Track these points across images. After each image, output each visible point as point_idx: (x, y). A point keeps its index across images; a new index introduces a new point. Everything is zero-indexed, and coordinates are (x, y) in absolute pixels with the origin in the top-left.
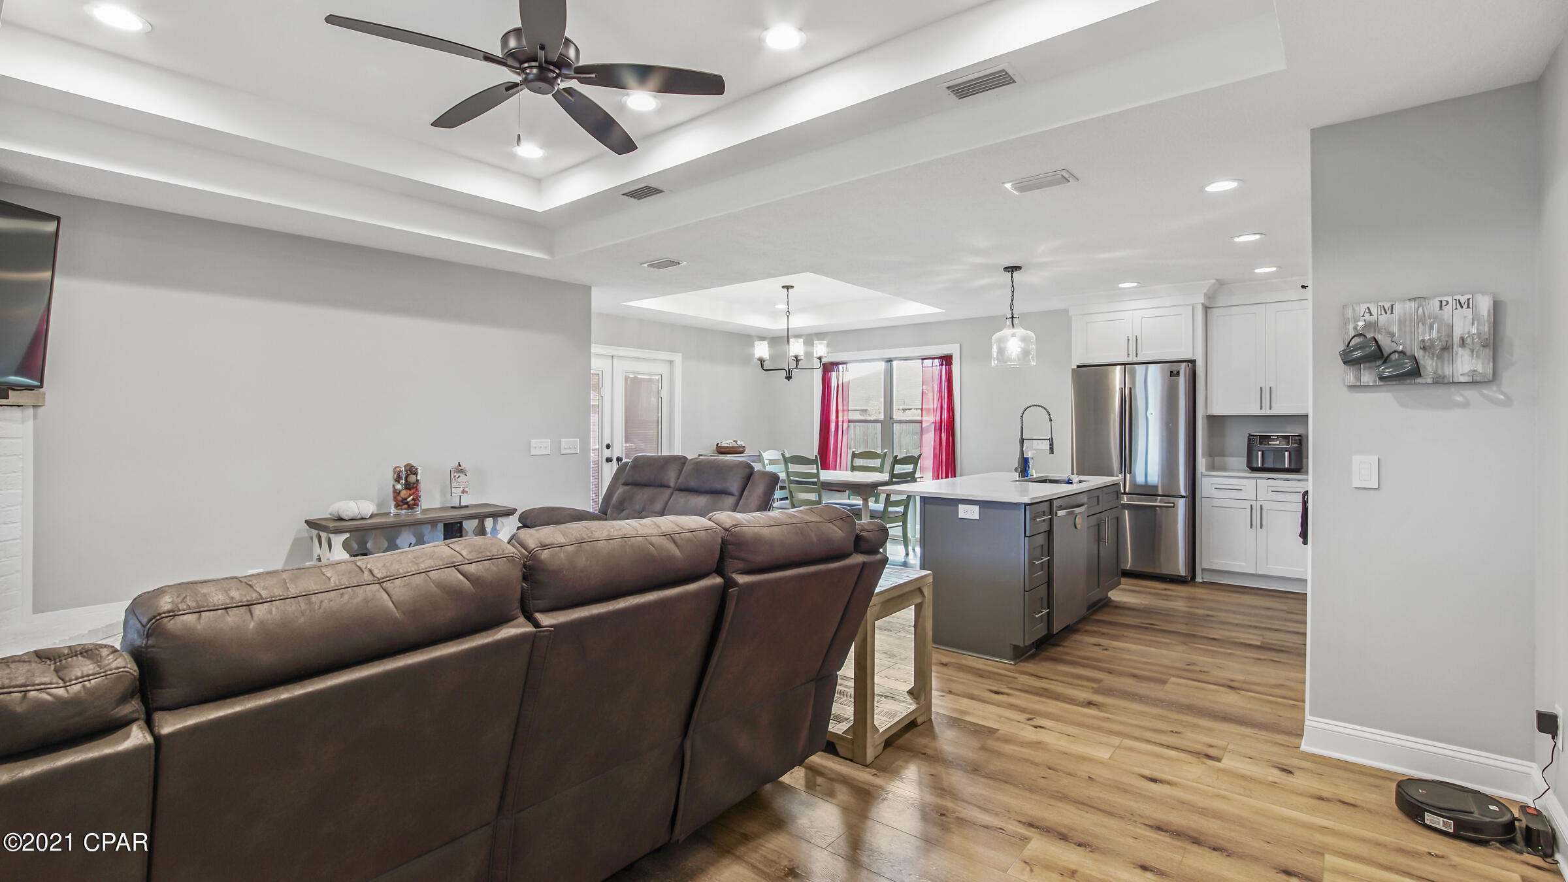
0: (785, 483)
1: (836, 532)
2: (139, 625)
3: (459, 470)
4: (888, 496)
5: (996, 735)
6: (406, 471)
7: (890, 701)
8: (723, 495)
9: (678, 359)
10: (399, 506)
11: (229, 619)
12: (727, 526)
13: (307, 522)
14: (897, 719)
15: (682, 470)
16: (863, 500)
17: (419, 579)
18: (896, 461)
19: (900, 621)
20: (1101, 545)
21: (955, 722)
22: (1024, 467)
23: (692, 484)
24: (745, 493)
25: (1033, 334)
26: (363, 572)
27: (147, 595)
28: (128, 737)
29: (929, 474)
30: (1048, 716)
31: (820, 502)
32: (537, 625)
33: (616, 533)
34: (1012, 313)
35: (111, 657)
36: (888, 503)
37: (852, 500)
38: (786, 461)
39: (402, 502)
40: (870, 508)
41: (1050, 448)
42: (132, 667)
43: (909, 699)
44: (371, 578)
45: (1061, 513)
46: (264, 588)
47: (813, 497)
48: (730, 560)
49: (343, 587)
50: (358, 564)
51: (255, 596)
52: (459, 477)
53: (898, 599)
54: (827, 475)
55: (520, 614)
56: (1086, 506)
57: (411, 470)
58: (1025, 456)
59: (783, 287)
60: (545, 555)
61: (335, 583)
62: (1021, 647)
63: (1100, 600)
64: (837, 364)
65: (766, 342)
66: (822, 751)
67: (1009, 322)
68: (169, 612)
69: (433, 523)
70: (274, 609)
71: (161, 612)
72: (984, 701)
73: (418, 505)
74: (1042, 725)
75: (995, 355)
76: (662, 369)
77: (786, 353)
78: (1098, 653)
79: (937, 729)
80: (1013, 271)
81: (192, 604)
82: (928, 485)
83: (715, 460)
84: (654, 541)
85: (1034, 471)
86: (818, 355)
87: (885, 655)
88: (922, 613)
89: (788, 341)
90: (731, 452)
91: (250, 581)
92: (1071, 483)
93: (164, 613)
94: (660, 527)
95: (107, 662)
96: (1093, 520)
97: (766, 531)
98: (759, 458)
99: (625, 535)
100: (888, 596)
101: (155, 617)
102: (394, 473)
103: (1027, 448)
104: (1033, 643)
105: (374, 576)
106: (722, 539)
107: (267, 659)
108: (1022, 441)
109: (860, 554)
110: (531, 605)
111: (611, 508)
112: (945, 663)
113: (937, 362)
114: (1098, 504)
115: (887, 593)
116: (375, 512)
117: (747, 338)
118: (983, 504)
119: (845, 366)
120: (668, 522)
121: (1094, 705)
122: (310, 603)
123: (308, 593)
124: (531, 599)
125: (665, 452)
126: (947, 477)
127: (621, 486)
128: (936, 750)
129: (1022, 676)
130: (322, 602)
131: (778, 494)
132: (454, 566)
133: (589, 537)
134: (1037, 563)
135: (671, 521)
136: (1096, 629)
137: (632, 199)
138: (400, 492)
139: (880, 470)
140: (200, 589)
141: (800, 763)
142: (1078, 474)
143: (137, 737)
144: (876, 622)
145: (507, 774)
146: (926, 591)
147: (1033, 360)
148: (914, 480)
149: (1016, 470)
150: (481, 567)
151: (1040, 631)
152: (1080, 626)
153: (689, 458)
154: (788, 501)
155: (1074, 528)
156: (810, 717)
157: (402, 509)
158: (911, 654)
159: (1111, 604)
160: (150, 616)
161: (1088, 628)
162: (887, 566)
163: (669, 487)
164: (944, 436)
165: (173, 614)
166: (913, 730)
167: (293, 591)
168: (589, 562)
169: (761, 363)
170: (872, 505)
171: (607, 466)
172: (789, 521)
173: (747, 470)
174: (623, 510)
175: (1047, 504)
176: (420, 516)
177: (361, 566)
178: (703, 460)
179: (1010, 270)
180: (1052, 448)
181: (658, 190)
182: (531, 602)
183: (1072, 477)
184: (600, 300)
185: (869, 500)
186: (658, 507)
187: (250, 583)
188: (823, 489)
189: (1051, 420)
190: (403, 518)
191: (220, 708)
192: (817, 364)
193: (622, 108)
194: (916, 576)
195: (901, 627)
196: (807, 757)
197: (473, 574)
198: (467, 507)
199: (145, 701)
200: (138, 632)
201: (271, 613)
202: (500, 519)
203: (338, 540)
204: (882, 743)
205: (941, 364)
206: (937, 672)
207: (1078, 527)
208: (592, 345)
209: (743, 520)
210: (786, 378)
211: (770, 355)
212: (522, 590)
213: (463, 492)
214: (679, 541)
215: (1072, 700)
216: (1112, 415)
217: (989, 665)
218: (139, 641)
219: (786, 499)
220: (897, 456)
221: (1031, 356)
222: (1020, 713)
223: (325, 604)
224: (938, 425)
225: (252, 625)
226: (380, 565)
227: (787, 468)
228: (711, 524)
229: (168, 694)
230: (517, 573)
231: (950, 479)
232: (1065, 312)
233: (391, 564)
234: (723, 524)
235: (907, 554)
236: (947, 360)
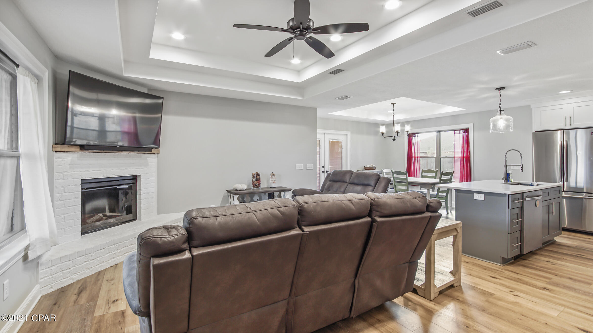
0: (393, 182)
1: (418, 203)
2: (187, 220)
3: (273, 175)
4: (439, 189)
5: (494, 296)
6: (256, 174)
7: (441, 275)
8: (368, 186)
9: (349, 134)
10: (254, 186)
11: (211, 221)
12: (373, 198)
13: (227, 191)
14: (445, 283)
15: (351, 176)
16: (427, 190)
17: (265, 212)
18: (442, 174)
19: (445, 242)
20: (550, 215)
21: (473, 288)
22: (507, 178)
23: (356, 181)
24: (377, 185)
25: (511, 118)
26: (248, 208)
27: (189, 211)
28: (185, 254)
29: (458, 180)
30: (522, 291)
31: (408, 190)
32: (303, 231)
33: (330, 199)
34: (500, 109)
35: (181, 229)
36: (439, 191)
37: (422, 190)
38: (393, 173)
39: (255, 185)
40: (430, 193)
41: (521, 169)
42: (186, 233)
43: (450, 275)
44: (250, 210)
45: (528, 199)
46: (220, 212)
47: (404, 188)
48: (374, 212)
49: (242, 213)
50: (246, 205)
51: (217, 214)
52: (273, 177)
53: (445, 232)
54: (410, 179)
55: (297, 226)
56: (542, 196)
57: (258, 174)
58: (507, 173)
59: (392, 104)
60: (306, 206)
61: (240, 211)
62: (506, 259)
63: (550, 241)
64: (415, 134)
65: (384, 126)
66: (411, 292)
67: (499, 113)
68: (195, 217)
69: (264, 193)
70: (223, 218)
71: (193, 217)
72: (487, 280)
73: (260, 186)
74: (518, 295)
75: (491, 127)
76: (343, 137)
77: (393, 130)
78: (549, 265)
79: (464, 290)
80: (500, 90)
81: (201, 215)
82: (457, 184)
83: (365, 172)
84: (345, 203)
85: (512, 179)
86: (407, 130)
87: (438, 256)
88: (457, 240)
89: (394, 125)
90: (371, 169)
91: (216, 209)
92: (533, 186)
93: (194, 217)
94: (346, 197)
95: (180, 231)
96: (546, 203)
97: (388, 201)
98: (382, 172)
99: (334, 200)
100: (440, 231)
101: (191, 218)
102: (253, 175)
103: (509, 169)
104: (513, 257)
105: (251, 209)
106: (371, 203)
107: (221, 235)
108: (506, 166)
109: (429, 212)
110: (301, 223)
111: (325, 189)
112: (467, 262)
113: (461, 131)
114: (548, 195)
115: (440, 230)
116: (247, 188)
117: (377, 125)
118: (486, 194)
119: (418, 134)
120: (349, 196)
121: (547, 289)
122: (233, 217)
123: (232, 214)
124: (301, 221)
125: (344, 169)
126: (467, 181)
127: (328, 182)
128: (463, 299)
129: (506, 271)
130: (236, 217)
131: (390, 186)
132: (276, 208)
133: (321, 200)
134: (515, 221)
135: (351, 195)
136: (547, 254)
137: (332, 75)
138: (254, 182)
139: (435, 177)
140: (203, 211)
141: (402, 295)
142: (537, 181)
143: (187, 255)
144: (435, 241)
145: (293, 283)
146: (459, 230)
147: (512, 130)
148: (451, 182)
149: (503, 179)
150: (284, 209)
151: (517, 252)
152: (538, 252)
153: (354, 171)
154: (394, 189)
155: (535, 206)
156: (406, 277)
157: (255, 188)
158: (452, 257)
159: (556, 243)
160: (190, 218)
161: (543, 253)
162: (441, 218)
163: (346, 182)
164: (465, 163)
165: (196, 218)
166: (452, 289)
167: (228, 213)
168: (321, 209)
169: (383, 134)
170: (431, 192)
171: (323, 174)
172: (398, 197)
173: (378, 177)
174: (329, 191)
175: (520, 195)
176: (260, 190)
177: (247, 206)
178: (360, 172)
179: (499, 89)
180: (522, 170)
181: (342, 70)
182: (301, 222)
183: (533, 183)
184: (320, 113)
185: (430, 190)
186: (342, 190)
187: (216, 210)
188: (409, 185)
189: (521, 156)
190: (255, 191)
191: (208, 249)
192: (406, 134)
193: (329, 40)
194: (454, 223)
195: (446, 244)
196: (404, 293)
197: (282, 211)
198: (275, 187)
199: (189, 244)
200: (187, 223)
201: (222, 220)
202: (286, 192)
203: (236, 197)
204: (438, 292)
205: (464, 133)
206: (464, 265)
207: (537, 206)
208: (318, 129)
209: (379, 196)
210: (393, 140)
211: (386, 131)
212: (298, 219)
213: (274, 182)
214: (354, 203)
215: (535, 286)
216: (555, 154)
217: (489, 265)
218: (187, 226)
219: (393, 188)
220: (443, 172)
221: (510, 128)
222: (506, 288)
223: (237, 218)
224: (462, 159)
225: (217, 223)
226: (253, 206)
227: (393, 176)
228: (366, 197)
229: (195, 243)
230: (296, 212)
231: (468, 182)
232: (529, 106)
233: (256, 206)
234: (371, 197)
235: (448, 214)
236: (466, 131)
